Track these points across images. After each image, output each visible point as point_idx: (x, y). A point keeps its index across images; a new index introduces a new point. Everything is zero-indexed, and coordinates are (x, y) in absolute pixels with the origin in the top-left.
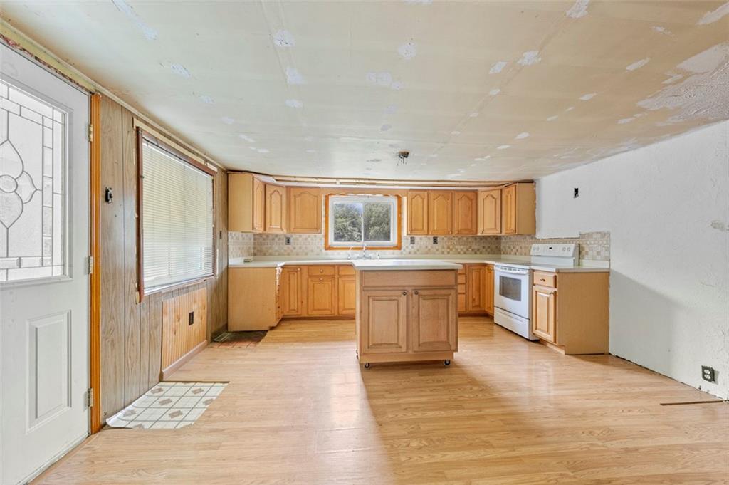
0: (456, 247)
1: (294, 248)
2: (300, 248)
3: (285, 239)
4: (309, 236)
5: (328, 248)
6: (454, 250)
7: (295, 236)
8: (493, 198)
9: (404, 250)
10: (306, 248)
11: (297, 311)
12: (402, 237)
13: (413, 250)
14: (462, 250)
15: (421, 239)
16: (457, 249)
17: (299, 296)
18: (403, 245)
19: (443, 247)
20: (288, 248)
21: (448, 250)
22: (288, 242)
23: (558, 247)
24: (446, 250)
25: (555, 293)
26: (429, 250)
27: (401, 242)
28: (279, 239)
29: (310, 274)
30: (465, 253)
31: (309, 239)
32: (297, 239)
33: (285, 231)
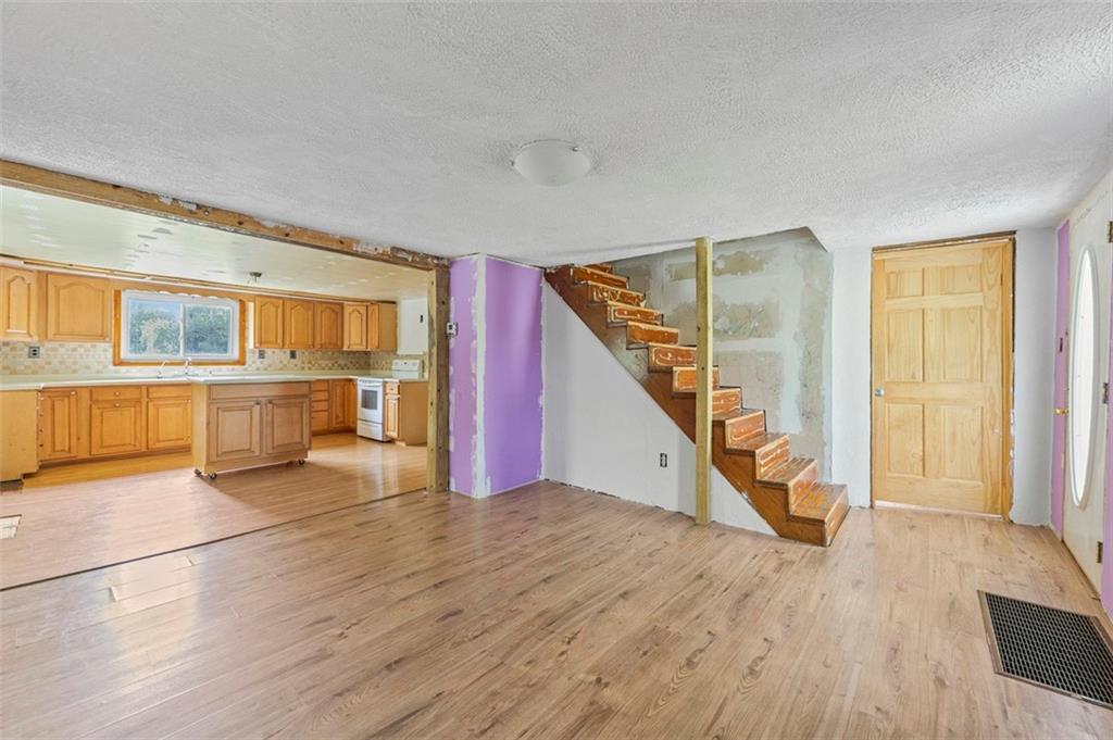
0: (320, 362)
1: (49, 363)
2: (61, 363)
3: (27, 350)
4: (80, 346)
5: (119, 363)
6: (317, 365)
7: (48, 345)
8: (359, 313)
9: (250, 365)
10: (75, 363)
11: (70, 451)
12: (247, 350)
13: (262, 366)
14: (327, 365)
15: (274, 352)
16: (320, 365)
17: (74, 430)
18: (247, 359)
19: (303, 363)
20: (36, 363)
21: (310, 365)
22: (34, 352)
23: (410, 362)
24: (307, 366)
25: (399, 399)
26: (285, 366)
27: (245, 356)
28: (13, 349)
29: (95, 398)
30: (330, 369)
31: (81, 350)
32: (55, 350)
33: (36, 338)
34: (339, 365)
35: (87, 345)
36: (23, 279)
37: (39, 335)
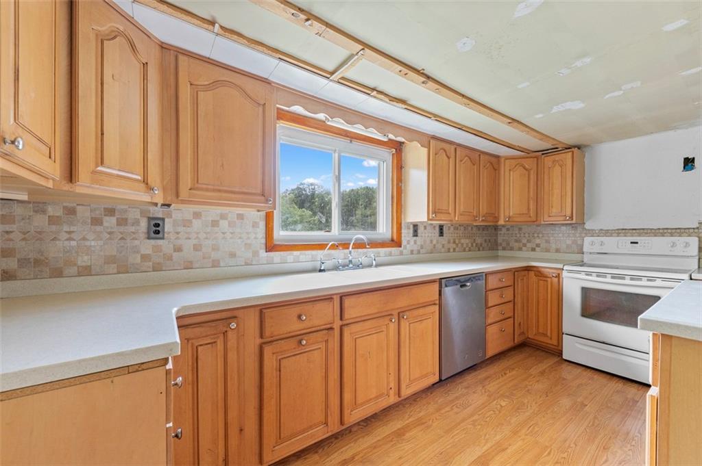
0: (463, 241)
1: (178, 249)
2: (197, 248)
3: (144, 224)
4: (223, 217)
5: (271, 247)
7: (178, 213)
8: (524, 168)
9: (405, 248)
10: (215, 248)
12: (403, 225)
13: (415, 248)
14: (468, 245)
15: (425, 228)
17: (233, 414)
18: (403, 239)
19: (449, 242)
20: (157, 249)
21: (454, 246)
22: (156, 229)
23: (656, 244)
24: (452, 246)
26: (435, 245)
27: (401, 233)
28: (122, 222)
29: (267, 333)
31: (223, 224)
32: (187, 223)
33: (159, 197)
36: (133, 47)
37: (164, 189)
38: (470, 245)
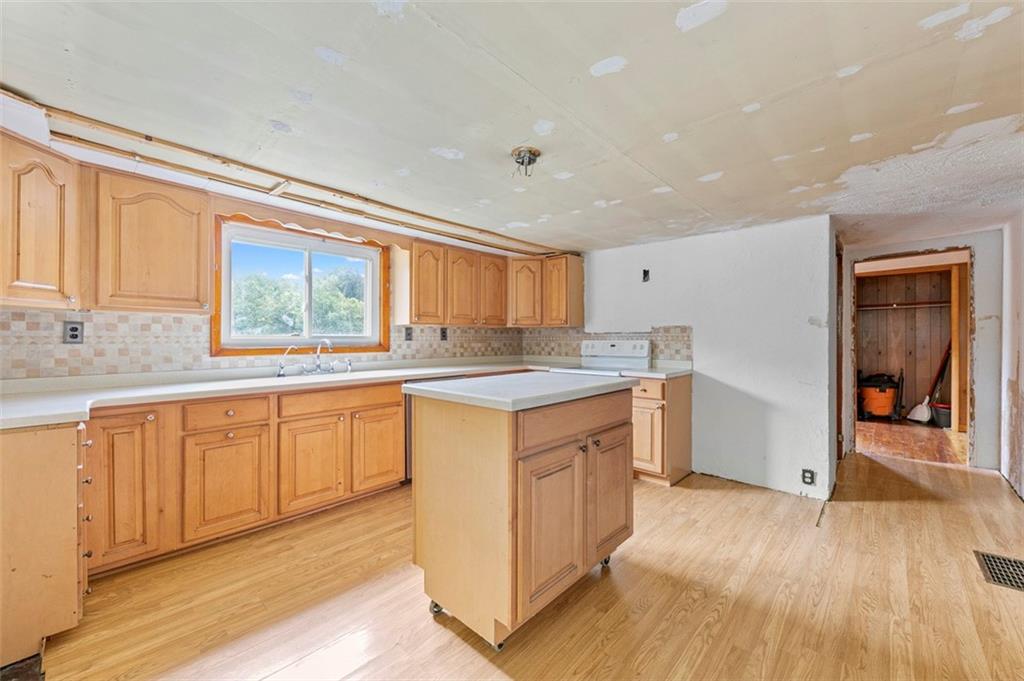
0: (473, 345)
1: (100, 354)
2: (122, 352)
3: (59, 328)
4: (155, 321)
5: (217, 350)
6: (469, 350)
7: (99, 317)
8: (530, 270)
9: (395, 351)
10: (146, 353)
11: (144, 542)
12: (392, 328)
13: (409, 352)
14: (480, 349)
15: (422, 331)
16: (473, 349)
17: (152, 494)
18: (392, 343)
19: (455, 346)
20: (74, 354)
21: (462, 350)
22: (74, 333)
23: (626, 347)
24: (459, 350)
25: (663, 408)
26: (435, 350)
27: (389, 337)
28: (33, 326)
29: (190, 425)
30: (483, 355)
31: (157, 328)
32: (111, 327)
33: (75, 303)
34: (493, 349)
35: (168, 317)
36: (49, 173)
37: (82, 297)
38: (483, 349)
